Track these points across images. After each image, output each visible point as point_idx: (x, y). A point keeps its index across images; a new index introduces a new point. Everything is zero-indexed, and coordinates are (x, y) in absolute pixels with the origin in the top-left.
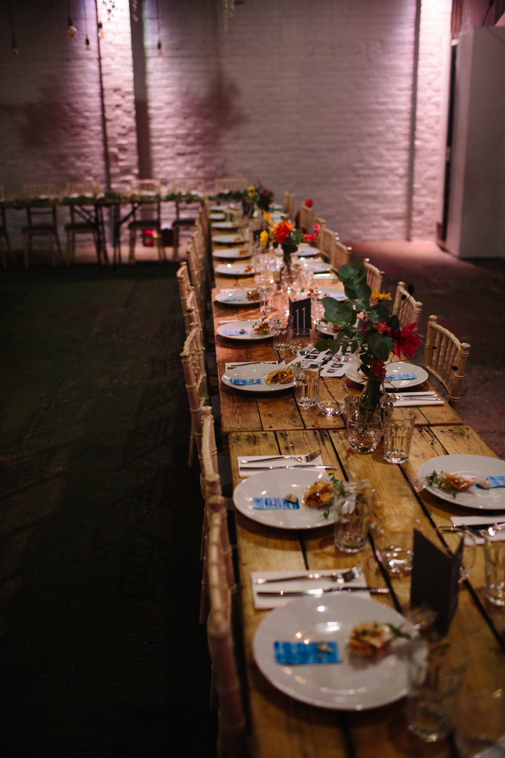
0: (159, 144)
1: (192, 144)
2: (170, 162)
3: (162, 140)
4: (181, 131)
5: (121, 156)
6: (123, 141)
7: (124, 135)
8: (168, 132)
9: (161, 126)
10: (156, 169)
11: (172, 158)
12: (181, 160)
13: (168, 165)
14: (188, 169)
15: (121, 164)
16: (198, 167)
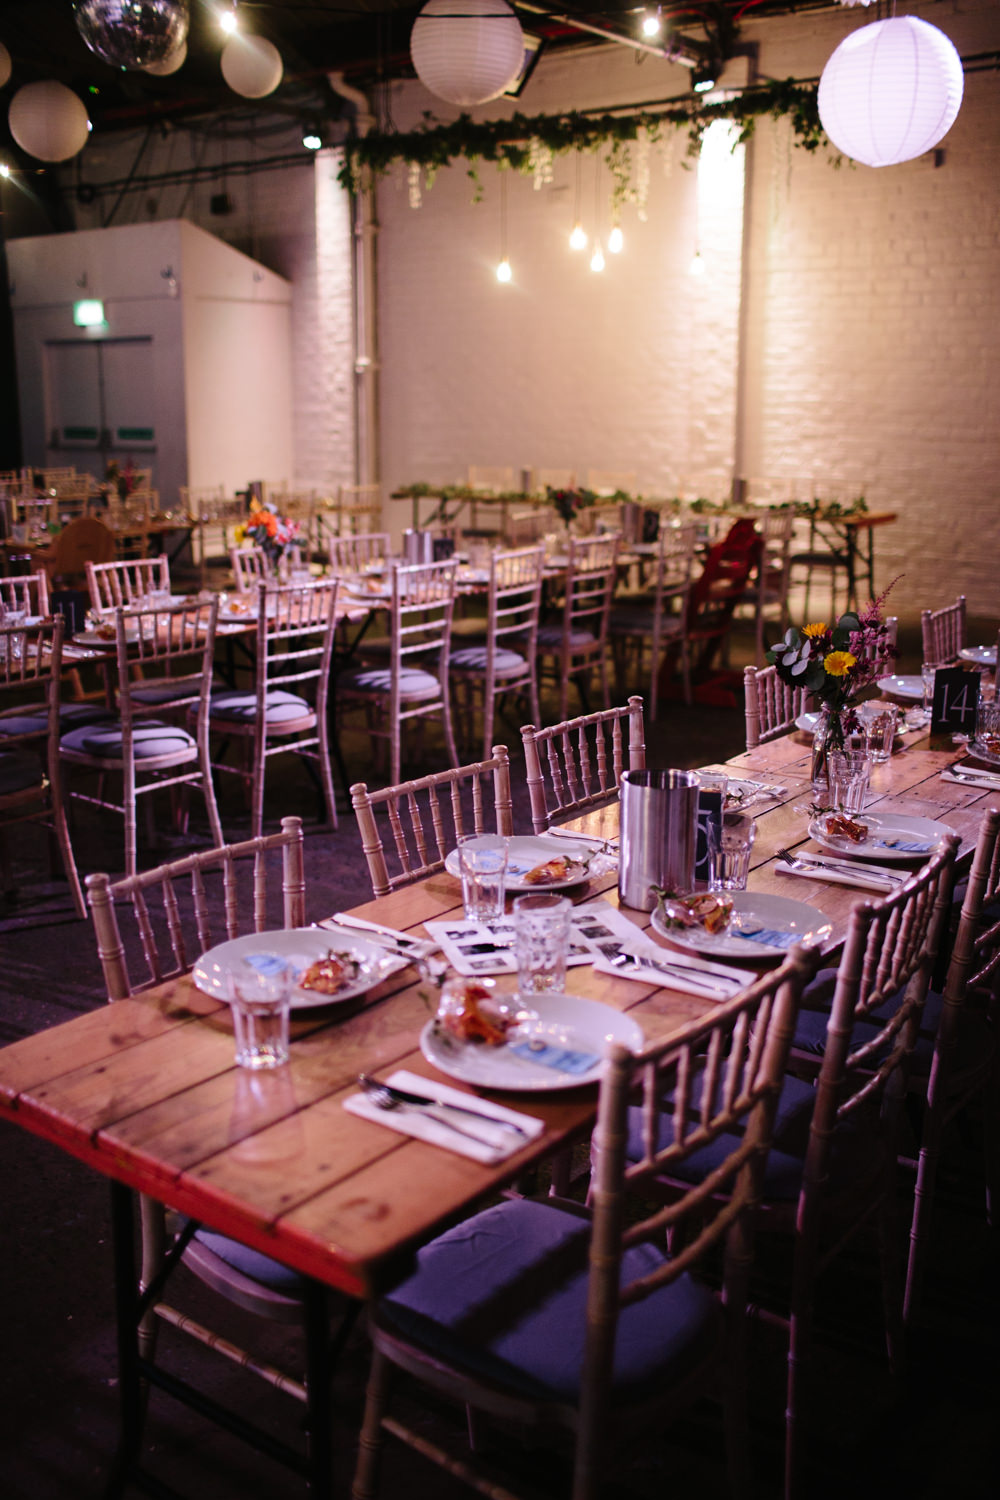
0: (776, 417)
1: (828, 420)
2: (789, 449)
3: (782, 411)
4: (812, 398)
5: (710, 435)
6: (714, 411)
7: (715, 401)
8: (791, 398)
9: (782, 388)
10: (767, 461)
11: (794, 443)
12: (807, 447)
13: (787, 455)
14: (817, 463)
15: (710, 448)
16: (835, 462)
